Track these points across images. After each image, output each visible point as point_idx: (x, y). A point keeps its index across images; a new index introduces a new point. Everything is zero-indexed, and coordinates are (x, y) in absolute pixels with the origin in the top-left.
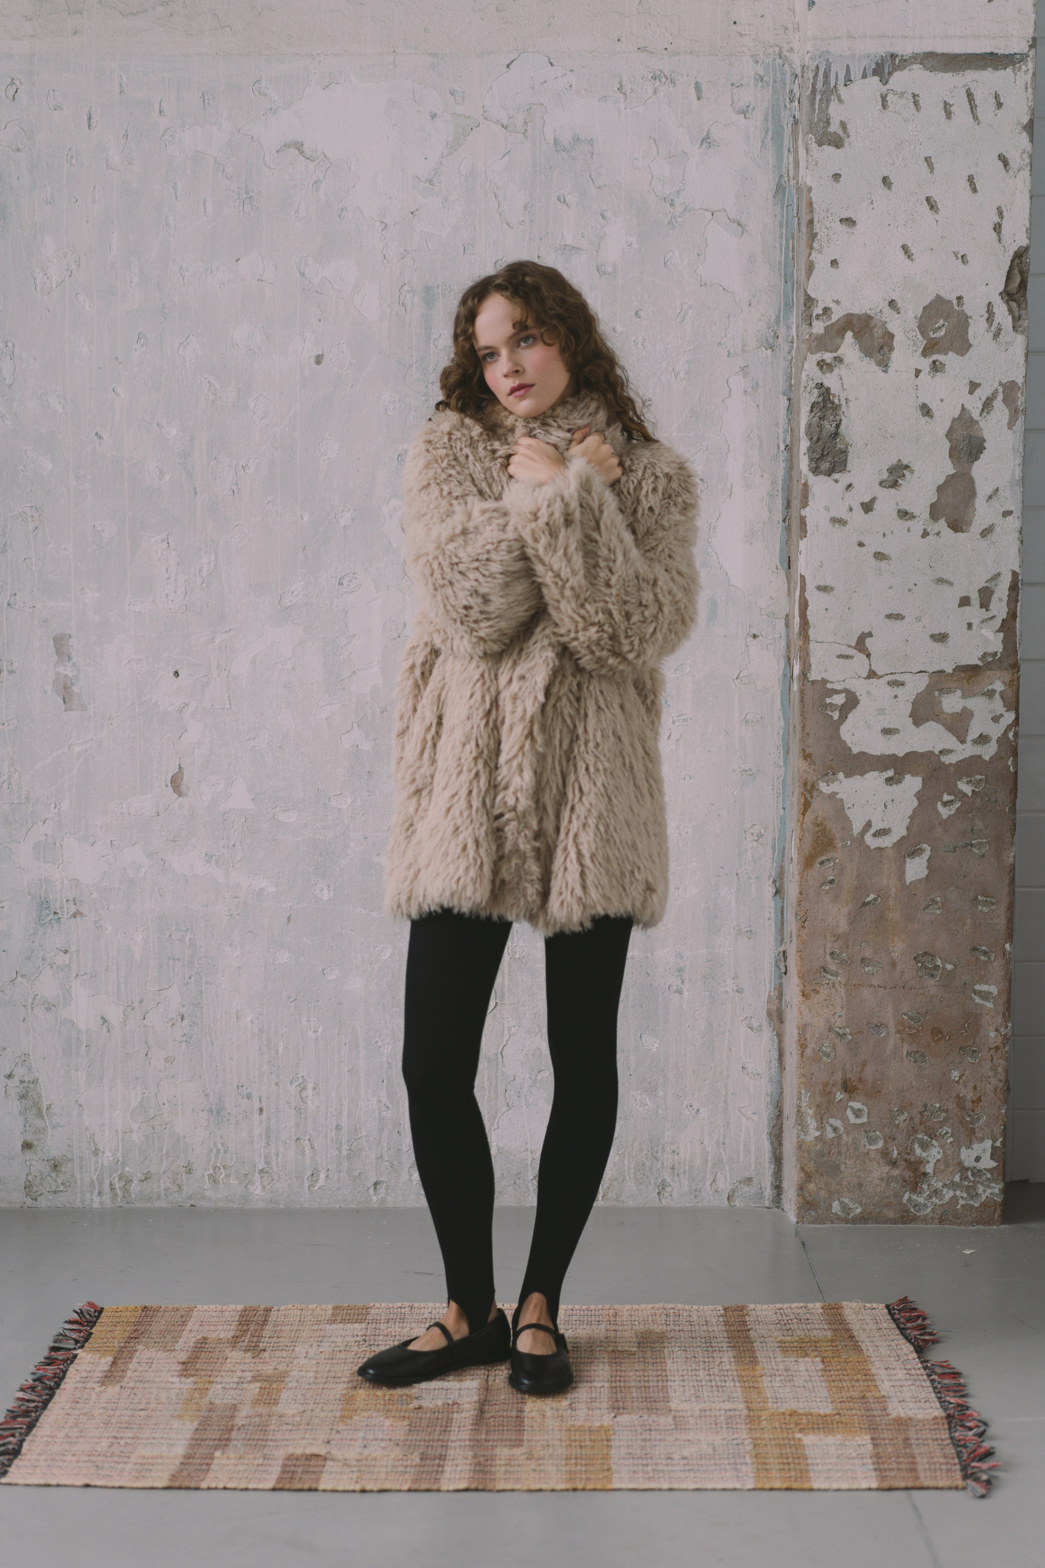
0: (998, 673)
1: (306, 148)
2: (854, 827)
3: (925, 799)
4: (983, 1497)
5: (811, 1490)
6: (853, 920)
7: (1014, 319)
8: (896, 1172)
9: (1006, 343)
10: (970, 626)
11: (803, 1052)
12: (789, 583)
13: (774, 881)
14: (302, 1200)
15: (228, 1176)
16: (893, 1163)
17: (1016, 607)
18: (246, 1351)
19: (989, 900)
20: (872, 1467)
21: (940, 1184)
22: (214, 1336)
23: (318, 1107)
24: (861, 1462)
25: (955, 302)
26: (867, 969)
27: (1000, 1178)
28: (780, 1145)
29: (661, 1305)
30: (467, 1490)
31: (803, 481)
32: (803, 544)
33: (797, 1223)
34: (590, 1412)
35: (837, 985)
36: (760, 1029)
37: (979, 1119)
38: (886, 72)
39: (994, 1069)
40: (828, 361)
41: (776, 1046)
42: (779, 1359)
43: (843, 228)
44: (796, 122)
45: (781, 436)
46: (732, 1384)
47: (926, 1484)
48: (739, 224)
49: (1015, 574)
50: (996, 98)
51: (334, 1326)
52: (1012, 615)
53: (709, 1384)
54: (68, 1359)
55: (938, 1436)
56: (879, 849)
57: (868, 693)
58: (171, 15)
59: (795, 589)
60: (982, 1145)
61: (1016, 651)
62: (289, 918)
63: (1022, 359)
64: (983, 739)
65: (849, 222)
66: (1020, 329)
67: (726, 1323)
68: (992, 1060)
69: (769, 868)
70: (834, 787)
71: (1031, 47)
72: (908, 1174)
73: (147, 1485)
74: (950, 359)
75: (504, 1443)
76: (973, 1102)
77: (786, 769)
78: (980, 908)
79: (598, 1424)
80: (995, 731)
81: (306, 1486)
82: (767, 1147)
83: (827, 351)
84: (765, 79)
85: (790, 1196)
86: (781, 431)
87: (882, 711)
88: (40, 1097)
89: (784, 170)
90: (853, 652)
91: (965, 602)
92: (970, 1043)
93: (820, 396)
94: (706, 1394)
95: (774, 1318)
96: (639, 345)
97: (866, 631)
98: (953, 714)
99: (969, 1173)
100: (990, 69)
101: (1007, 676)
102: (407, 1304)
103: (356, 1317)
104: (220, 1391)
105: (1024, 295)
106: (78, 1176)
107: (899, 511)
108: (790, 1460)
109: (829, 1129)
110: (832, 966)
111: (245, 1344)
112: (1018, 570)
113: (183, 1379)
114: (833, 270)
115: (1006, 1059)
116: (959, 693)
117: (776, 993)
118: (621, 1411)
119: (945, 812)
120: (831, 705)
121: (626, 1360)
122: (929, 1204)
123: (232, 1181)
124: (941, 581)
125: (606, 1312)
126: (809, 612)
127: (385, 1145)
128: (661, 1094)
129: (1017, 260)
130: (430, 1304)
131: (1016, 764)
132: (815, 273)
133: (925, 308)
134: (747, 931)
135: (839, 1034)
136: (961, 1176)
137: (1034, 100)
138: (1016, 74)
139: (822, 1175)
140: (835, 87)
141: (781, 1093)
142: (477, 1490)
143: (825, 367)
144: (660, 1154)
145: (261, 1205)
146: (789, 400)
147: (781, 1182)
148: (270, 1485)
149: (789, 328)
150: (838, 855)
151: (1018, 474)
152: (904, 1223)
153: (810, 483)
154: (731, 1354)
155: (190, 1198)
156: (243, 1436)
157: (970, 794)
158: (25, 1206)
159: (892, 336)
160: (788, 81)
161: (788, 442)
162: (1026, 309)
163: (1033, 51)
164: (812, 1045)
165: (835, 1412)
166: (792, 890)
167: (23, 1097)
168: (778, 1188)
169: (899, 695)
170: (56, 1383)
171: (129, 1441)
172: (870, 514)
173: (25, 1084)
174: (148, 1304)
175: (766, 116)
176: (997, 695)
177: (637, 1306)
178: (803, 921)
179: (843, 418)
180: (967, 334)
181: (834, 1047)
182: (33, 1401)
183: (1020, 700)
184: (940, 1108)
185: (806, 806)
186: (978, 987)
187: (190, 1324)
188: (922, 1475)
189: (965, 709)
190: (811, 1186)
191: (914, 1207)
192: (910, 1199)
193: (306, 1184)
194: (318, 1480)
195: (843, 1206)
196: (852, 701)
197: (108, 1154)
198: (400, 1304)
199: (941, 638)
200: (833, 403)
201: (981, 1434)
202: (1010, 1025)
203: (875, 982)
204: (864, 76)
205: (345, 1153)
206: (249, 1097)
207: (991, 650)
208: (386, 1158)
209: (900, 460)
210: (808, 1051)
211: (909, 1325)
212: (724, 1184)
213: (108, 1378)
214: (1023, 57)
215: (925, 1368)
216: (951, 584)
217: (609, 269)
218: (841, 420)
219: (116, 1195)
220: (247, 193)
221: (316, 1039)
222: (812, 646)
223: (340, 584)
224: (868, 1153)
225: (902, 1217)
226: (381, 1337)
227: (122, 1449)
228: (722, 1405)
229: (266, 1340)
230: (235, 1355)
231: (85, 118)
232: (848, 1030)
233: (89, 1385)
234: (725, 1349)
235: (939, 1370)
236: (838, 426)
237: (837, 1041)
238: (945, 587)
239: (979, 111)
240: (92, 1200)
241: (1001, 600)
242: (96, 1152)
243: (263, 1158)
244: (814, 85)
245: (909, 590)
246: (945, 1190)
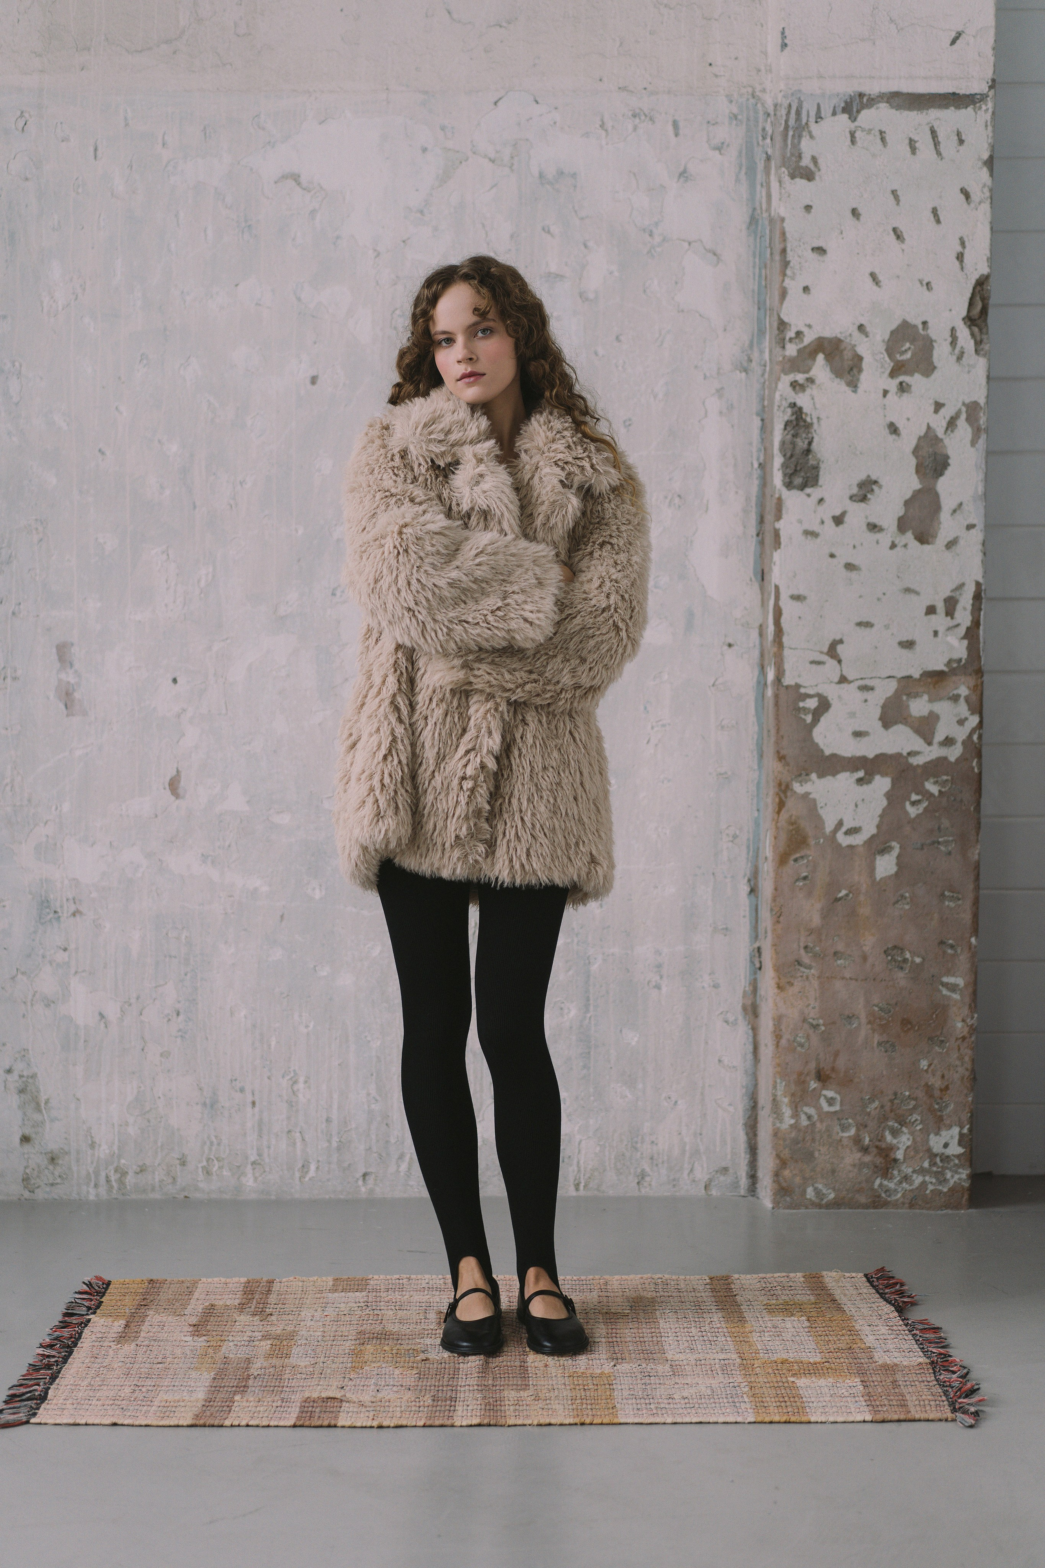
0: (963, 679)
1: (303, 180)
2: (826, 825)
3: (894, 799)
4: (971, 1426)
5: (810, 1422)
6: (826, 914)
7: (976, 343)
8: (867, 1159)
9: (969, 365)
10: (936, 633)
11: (778, 1042)
12: (762, 593)
13: (749, 880)
14: (293, 1190)
15: (221, 1168)
16: (865, 1150)
17: (979, 615)
18: (254, 1315)
19: (955, 895)
20: (864, 1404)
21: (910, 1170)
22: (221, 1303)
23: (309, 1100)
24: (853, 1400)
25: (920, 327)
26: (839, 962)
27: (968, 1163)
28: (755, 1135)
29: (649, 1275)
30: (479, 1425)
31: (777, 496)
32: (777, 556)
33: (773, 1208)
34: (591, 1362)
35: (810, 978)
36: (735, 1023)
37: (946, 1106)
38: (855, 110)
39: (961, 1058)
40: (801, 381)
41: (751, 1039)
42: (766, 1319)
43: (814, 256)
44: (768, 158)
45: (755, 455)
46: (723, 1339)
47: (917, 1416)
48: (715, 254)
49: (978, 584)
50: (958, 135)
51: (336, 1294)
52: (976, 623)
53: (701, 1338)
54: (82, 1323)
55: (924, 1379)
56: (851, 847)
57: (840, 697)
58: (175, 53)
59: (769, 599)
60: (950, 1132)
61: (979, 657)
62: (282, 917)
63: (984, 381)
64: (948, 742)
65: (820, 250)
66: (982, 353)
67: (713, 1290)
68: (959, 1049)
69: (743, 867)
70: (807, 788)
71: (991, 87)
72: (879, 1160)
73: (172, 1423)
74: (916, 380)
75: (511, 1388)
76: (941, 1090)
77: (760, 772)
78: (947, 903)
79: (599, 1371)
80: (961, 734)
81: (326, 1423)
82: (742, 1137)
83: (799, 372)
84: (739, 117)
85: (765, 1183)
86: (754, 450)
87: (852, 715)
88: (38, 1091)
89: (757, 205)
90: (825, 658)
91: (931, 610)
92: (938, 1033)
93: (793, 415)
94: (699, 1347)
95: (758, 1285)
96: (620, 368)
97: (838, 638)
98: (921, 717)
99: (938, 1160)
100: (952, 108)
101: (971, 681)
102: (405, 1276)
103: (356, 1287)
104: (233, 1348)
105: (985, 320)
106: (75, 1168)
107: (869, 524)
108: (786, 1399)
109: (803, 1117)
110: (806, 959)
111: (252, 1309)
112: (981, 580)
113: (196, 1338)
114: (805, 296)
115: (972, 1049)
116: (926, 697)
117: (751, 988)
118: (620, 1361)
119: (913, 811)
120: (804, 709)
121: (620, 1320)
122: (900, 1190)
123: (225, 1173)
124: (908, 590)
125: (597, 1281)
126: (783, 620)
127: (373, 1137)
128: (640, 1086)
129: (978, 288)
130: (427, 1276)
131: (980, 765)
132: (788, 298)
133: (892, 333)
134: (723, 929)
135: (812, 1025)
136: (930, 1162)
137: (993, 137)
138: (976, 113)
139: (796, 1161)
140: (807, 124)
141: (756, 1085)
142: (489, 1425)
143: (797, 388)
144: (639, 1145)
145: (253, 1196)
146: (762, 420)
147: (756, 1171)
148: (291, 1423)
149: (762, 352)
150: (811, 852)
151: (981, 489)
152: (875, 1207)
153: (783, 497)
154: (720, 1315)
155: (183, 1189)
156: (260, 1383)
157: (937, 794)
158: (22, 1198)
159: (861, 359)
160: (761, 120)
161: (761, 460)
162: (987, 333)
163: (992, 91)
164: (786, 1036)
165: (824, 1360)
166: (767, 887)
167: (22, 1091)
168: (753, 1177)
169: (869, 699)
170: (73, 1342)
171: (150, 1388)
172: (841, 527)
173: (24, 1079)
174: (154, 1278)
175: (740, 152)
176: (962, 700)
177: (626, 1277)
178: (778, 916)
179: (815, 435)
180: (931, 356)
181: (808, 1037)
182: (54, 1357)
183: (984, 703)
184: (909, 1096)
185: (781, 805)
186: (945, 979)
187: (196, 1293)
188: (912, 1410)
189: (931, 713)
190: (787, 1173)
191: (886, 1192)
192: (881, 1185)
193: (297, 1175)
194: (336, 1418)
195: (818, 1192)
196: (824, 705)
197: (104, 1147)
198: (398, 1276)
199: (909, 645)
200: (805, 421)
201: (964, 1376)
202: (976, 1016)
203: (848, 975)
204: (834, 114)
205: (334, 1144)
206: (242, 1090)
207: (956, 656)
208: (374, 1149)
209: (869, 476)
210: (783, 1042)
211: (887, 1291)
212: (701, 1174)
213: (122, 1338)
214: (983, 97)
215: (906, 1325)
216: (917, 593)
217: (591, 296)
218: (813, 438)
219: (112, 1187)
220: (246, 221)
221: (308, 1034)
222: (786, 652)
223: (334, 594)
224: (841, 1141)
225: (874, 1202)
226: (382, 1303)
227: (144, 1394)
228: (715, 1356)
229: (272, 1306)
230: (243, 1319)
231: (92, 149)
232: (821, 1021)
233: (105, 1344)
234: (714, 1311)
235: (921, 1327)
236: (810, 443)
237: (811, 1031)
238: (913, 597)
239: (942, 148)
240: (88, 1192)
241: (965, 609)
242: (92, 1145)
243: (255, 1148)
244: (786, 121)
245: (879, 599)
246: (915, 1176)
